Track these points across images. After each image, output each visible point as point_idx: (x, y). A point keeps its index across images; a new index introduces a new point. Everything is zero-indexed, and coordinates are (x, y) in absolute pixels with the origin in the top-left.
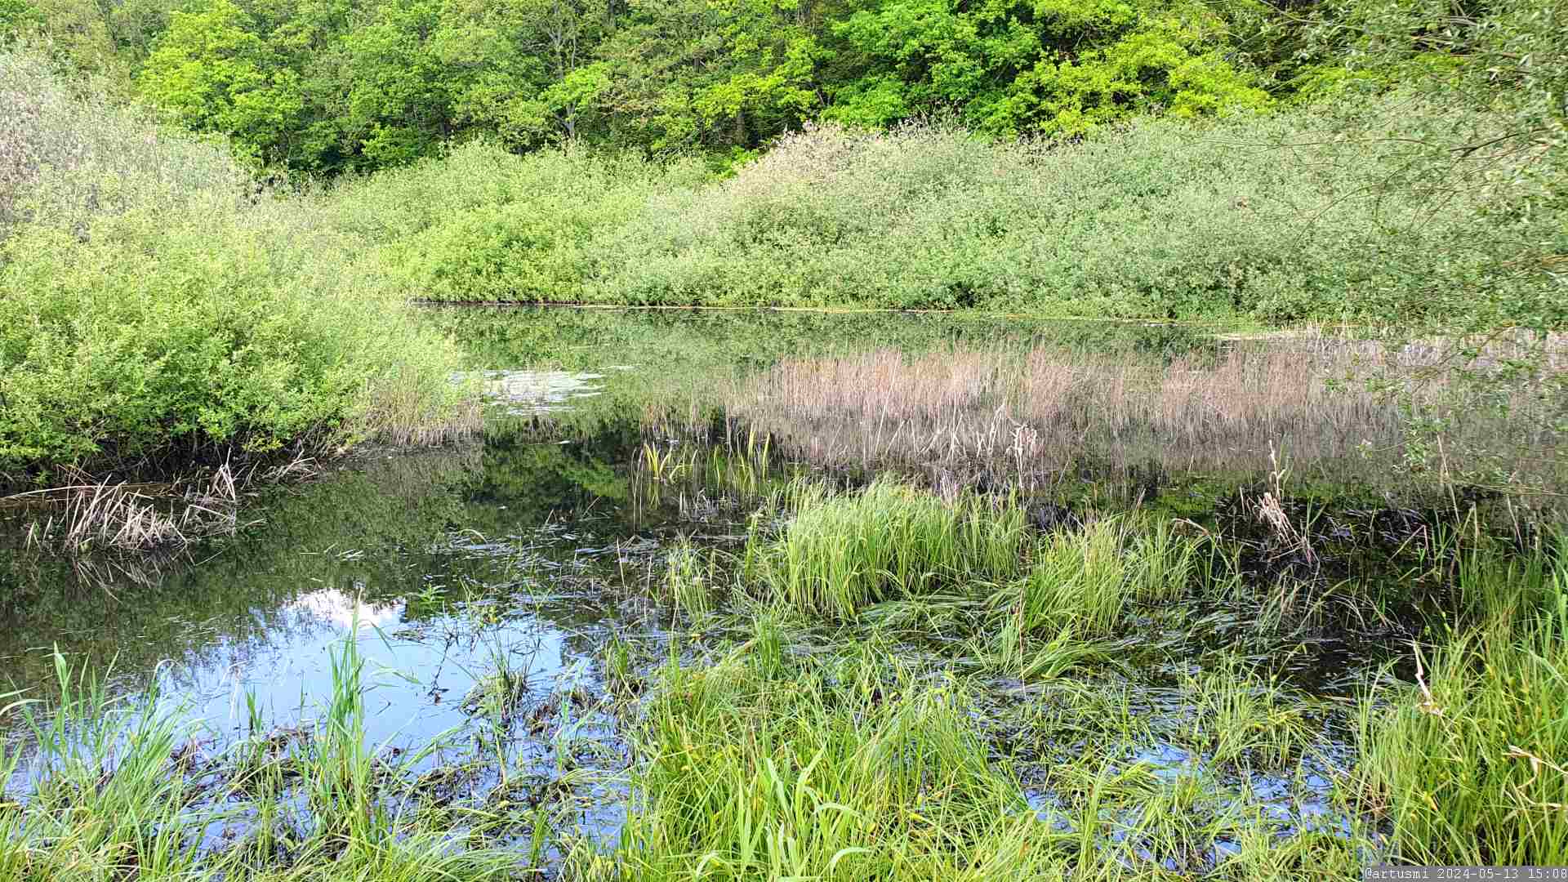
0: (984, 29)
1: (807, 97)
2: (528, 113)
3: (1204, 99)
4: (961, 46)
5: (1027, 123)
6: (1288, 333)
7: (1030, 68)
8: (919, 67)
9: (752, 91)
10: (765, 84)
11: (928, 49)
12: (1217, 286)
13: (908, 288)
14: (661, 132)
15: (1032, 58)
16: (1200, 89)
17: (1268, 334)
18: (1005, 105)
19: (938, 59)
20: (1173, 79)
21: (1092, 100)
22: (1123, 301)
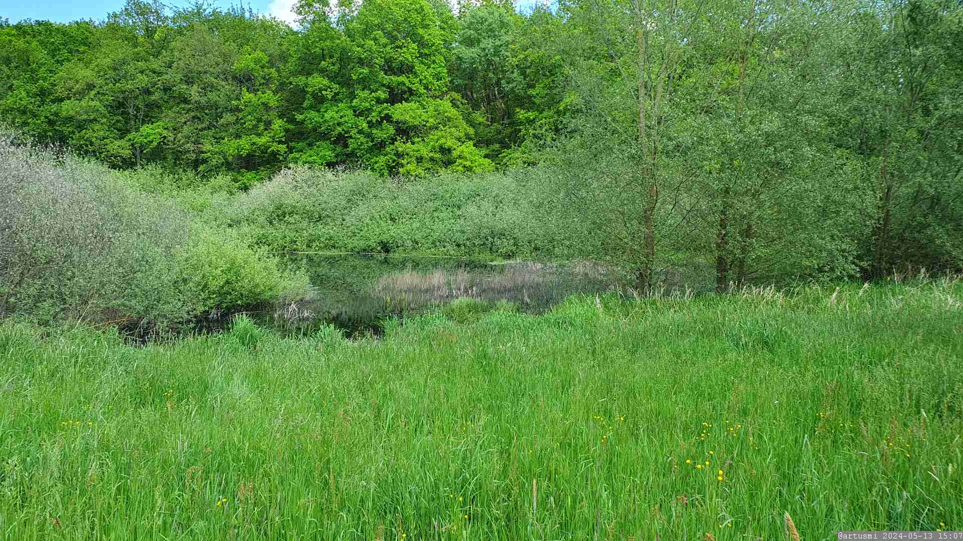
8: (342, 140)
14: (204, 161)
15: (393, 140)
20: (455, 154)
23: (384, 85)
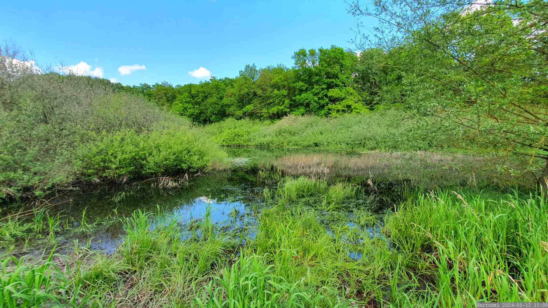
0: (319, 99)
1: (288, 110)
2: (239, 113)
3: (358, 111)
4: (315, 101)
5: (327, 115)
6: (373, 152)
7: (327, 105)
8: (308, 105)
9: (279, 109)
10: (281, 108)
11: (309, 102)
12: (360, 143)
13: (306, 143)
14: (262, 116)
15: (328, 104)
16: (357, 109)
17: (369, 152)
18: (323, 112)
19: (311, 104)
20: (352, 107)
21: (338, 111)
22: (344, 146)
23: (325, 83)
